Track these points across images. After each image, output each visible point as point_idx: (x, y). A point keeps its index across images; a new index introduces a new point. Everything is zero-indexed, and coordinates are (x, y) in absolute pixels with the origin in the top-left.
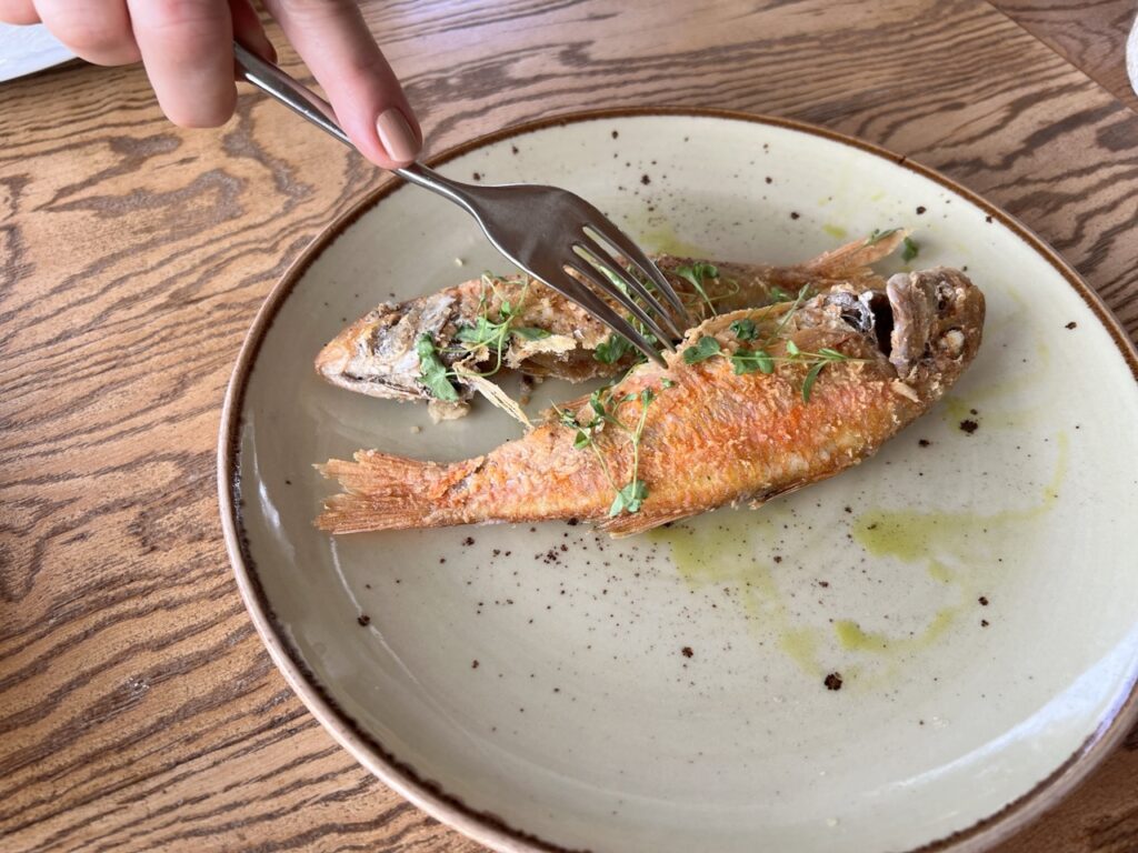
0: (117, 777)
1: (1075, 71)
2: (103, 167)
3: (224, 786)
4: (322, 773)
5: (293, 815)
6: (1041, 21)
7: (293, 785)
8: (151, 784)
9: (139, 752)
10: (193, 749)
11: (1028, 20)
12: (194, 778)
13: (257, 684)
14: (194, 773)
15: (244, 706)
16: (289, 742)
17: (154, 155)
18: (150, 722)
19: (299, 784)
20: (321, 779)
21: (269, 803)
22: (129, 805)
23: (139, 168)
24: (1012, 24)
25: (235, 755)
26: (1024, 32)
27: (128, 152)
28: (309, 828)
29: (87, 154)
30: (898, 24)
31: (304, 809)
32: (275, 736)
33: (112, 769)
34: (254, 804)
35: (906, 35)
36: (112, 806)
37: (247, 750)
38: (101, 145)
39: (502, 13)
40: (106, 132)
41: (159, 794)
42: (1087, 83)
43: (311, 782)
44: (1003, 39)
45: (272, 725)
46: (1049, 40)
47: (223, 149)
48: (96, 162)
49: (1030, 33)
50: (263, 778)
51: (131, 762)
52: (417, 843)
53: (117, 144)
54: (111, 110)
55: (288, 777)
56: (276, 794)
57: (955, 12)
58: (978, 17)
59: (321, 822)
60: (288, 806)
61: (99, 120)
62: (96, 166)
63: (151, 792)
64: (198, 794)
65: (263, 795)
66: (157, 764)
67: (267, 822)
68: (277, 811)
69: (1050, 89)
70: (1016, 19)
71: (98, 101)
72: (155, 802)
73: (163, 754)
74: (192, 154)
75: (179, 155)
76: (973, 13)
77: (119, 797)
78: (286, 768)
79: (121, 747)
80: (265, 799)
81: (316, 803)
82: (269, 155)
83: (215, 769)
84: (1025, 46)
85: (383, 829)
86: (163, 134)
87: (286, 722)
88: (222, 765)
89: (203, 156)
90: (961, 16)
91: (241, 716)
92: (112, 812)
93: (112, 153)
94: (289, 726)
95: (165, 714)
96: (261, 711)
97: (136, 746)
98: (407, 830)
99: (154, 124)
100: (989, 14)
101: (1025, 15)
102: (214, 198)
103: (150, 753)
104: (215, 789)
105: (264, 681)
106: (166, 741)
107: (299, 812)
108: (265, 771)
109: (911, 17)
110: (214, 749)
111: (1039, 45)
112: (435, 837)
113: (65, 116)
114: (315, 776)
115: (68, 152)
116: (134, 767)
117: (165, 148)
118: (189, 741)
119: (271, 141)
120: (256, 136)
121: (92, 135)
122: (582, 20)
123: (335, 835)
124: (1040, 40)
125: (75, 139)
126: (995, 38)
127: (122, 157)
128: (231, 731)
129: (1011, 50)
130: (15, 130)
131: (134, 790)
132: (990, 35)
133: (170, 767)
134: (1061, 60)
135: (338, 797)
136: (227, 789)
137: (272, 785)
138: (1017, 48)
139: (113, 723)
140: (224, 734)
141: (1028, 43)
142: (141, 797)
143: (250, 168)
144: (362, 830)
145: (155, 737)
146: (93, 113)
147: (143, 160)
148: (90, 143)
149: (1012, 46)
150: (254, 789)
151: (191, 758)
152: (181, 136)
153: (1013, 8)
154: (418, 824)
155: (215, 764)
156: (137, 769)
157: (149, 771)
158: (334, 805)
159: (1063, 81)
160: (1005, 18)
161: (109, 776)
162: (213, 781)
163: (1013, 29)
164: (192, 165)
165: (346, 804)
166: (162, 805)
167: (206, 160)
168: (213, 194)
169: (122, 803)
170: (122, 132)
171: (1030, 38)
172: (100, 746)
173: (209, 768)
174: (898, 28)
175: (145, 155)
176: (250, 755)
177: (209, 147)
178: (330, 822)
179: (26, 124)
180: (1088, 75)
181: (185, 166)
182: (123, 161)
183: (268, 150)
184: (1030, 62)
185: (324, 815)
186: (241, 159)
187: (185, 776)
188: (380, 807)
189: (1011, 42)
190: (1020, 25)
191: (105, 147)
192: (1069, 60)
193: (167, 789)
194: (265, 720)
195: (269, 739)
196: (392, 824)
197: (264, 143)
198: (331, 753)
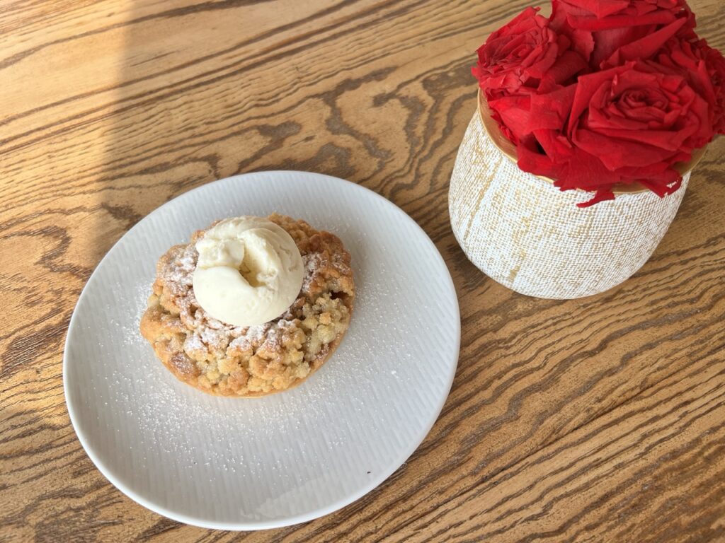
5: (512, 530)
7: (506, 513)
8: (428, 518)
10: (444, 497)
15: (464, 471)
19: (509, 513)
31: (517, 527)
37: (474, 496)
38: (253, 131)
41: (435, 523)
43: (516, 511)
50: (489, 511)
56: (499, 519)
60: (508, 525)
63: (430, 523)
65: (492, 520)
68: (503, 528)
72: (434, 528)
73: (428, 501)
78: (499, 504)
83: (460, 508)
86: (288, 122)
88: (463, 505)
93: (262, 137)
103: (421, 502)
106: (427, 494)
107: (515, 528)
108: (489, 507)
114: (517, 508)
115: (234, 137)
118: (441, 492)
127: (269, 139)
128: (462, 485)
130: (196, 124)
131: (420, 522)
133: (436, 508)
140: (458, 488)
146: (240, 111)
155: (460, 505)
157: (424, 511)
158: (533, 523)
165: (539, 521)
173: (456, 507)
176: (477, 499)
179: (202, 120)
182: (271, 141)
185: (529, 529)
187: (445, 512)
191: (256, 133)
194: (478, 478)
195: (484, 489)
196: (568, 531)
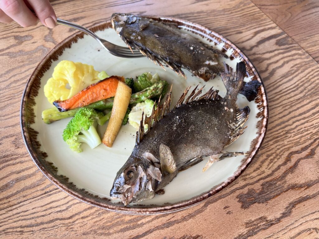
0: (6, 205)
1: (273, 23)
2: (12, 44)
3: (32, 208)
4: (57, 205)
6: (267, 9)
9: (11, 199)
11: (263, 9)
12: (25, 206)
13: (42, 183)
14: (25, 205)
16: (49, 197)
17: (26, 41)
18: (15, 192)
20: (56, 207)
21: (43, 212)
22: (8, 212)
23: (21, 44)
24: (259, 10)
25: (35, 201)
26: (262, 12)
27: (19, 40)
28: (53, 219)
29: (8, 40)
30: (228, 9)
32: (46, 196)
33: (5, 203)
34: (39, 213)
35: (230, 12)
36: (4, 212)
39: (123, 3)
40: (13, 34)
42: (276, 27)
44: (256, 14)
45: (45, 193)
46: (268, 14)
47: (44, 40)
48: (10, 42)
49: (263, 12)
51: (9, 202)
52: (79, 223)
53: (16, 38)
54: (15, 28)
55: (48, 206)
57: (244, 6)
58: (250, 7)
59: (56, 218)
61: (12, 31)
62: (10, 44)
64: (26, 210)
66: (16, 202)
67: (42, 217)
69: (266, 28)
70: (260, 8)
71: (12, 25)
74: (36, 41)
75: (32, 41)
76: (249, 6)
77: (6, 210)
79: (7, 198)
80: (42, 211)
81: (55, 213)
82: (56, 41)
84: (261, 16)
85: (71, 219)
87: (49, 192)
89: (39, 41)
90: (246, 7)
91: (37, 191)
92: (4, 214)
94: (50, 193)
95: (18, 190)
96: (43, 190)
97: (11, 198)
98: (77, 220)
99: (26, 32)
100: (253, 6)
101: (263, 7)
102: (41, 53)
104: (30, 209)
105: (44, 182)
109: (232, 7)
110: (30, 199)
111: (265, 16)
112: (84, 221)
113: (3, 29)
116: (10, 203)
117: (28, 39)
119: (57, 38)
120: (53, 36)
121: (9, 35)
122: (144, 5)
123: (59, 221)
124: (265, 14)
125: (5, 36)
126: (253, 13)
129: (257, 17)
132: (252, 13)
134: (270, 20)
135: (60, 211)
136: (33, 209)
137: (44, 208)
138: (259, 16)
139: (6, 192)
141: (262, 15)
142: (12, 210)
143: (51, 45)
144: (66, 220)
145: (16, 196)
147: (22, 42)
148: (9, 37)
149: (257, 16)
150: (40, 209)
151: (24, 201)
152: (33, 35)
153: (260, 5)
154: (80, 218)
156: (11, 204)
159: (270, 26)
160: (257, 8)
161: (4, 205)
162: (30, 207)
163: (259, 11)
164: (36, 44)
166: (16, 213)
167: (39, 42)
168: (40, 52)
169: (7, 212)
170: (17, 34)
171: (263, 14)
172: (2, 197)
174: (228, 10)
175: (23, 41)
177: (40, 39)
178: (58, 218)
180: (277, 24)
181: (34, 44)
183: (56, 40)
184: (262, 20)
186: (49, 43)
188: (71, 214)
189: (257, 15)
190: (261, 10)
192: (272, 20)
193: (18, 209)
197: (55, 38)
198: (60, 200)
